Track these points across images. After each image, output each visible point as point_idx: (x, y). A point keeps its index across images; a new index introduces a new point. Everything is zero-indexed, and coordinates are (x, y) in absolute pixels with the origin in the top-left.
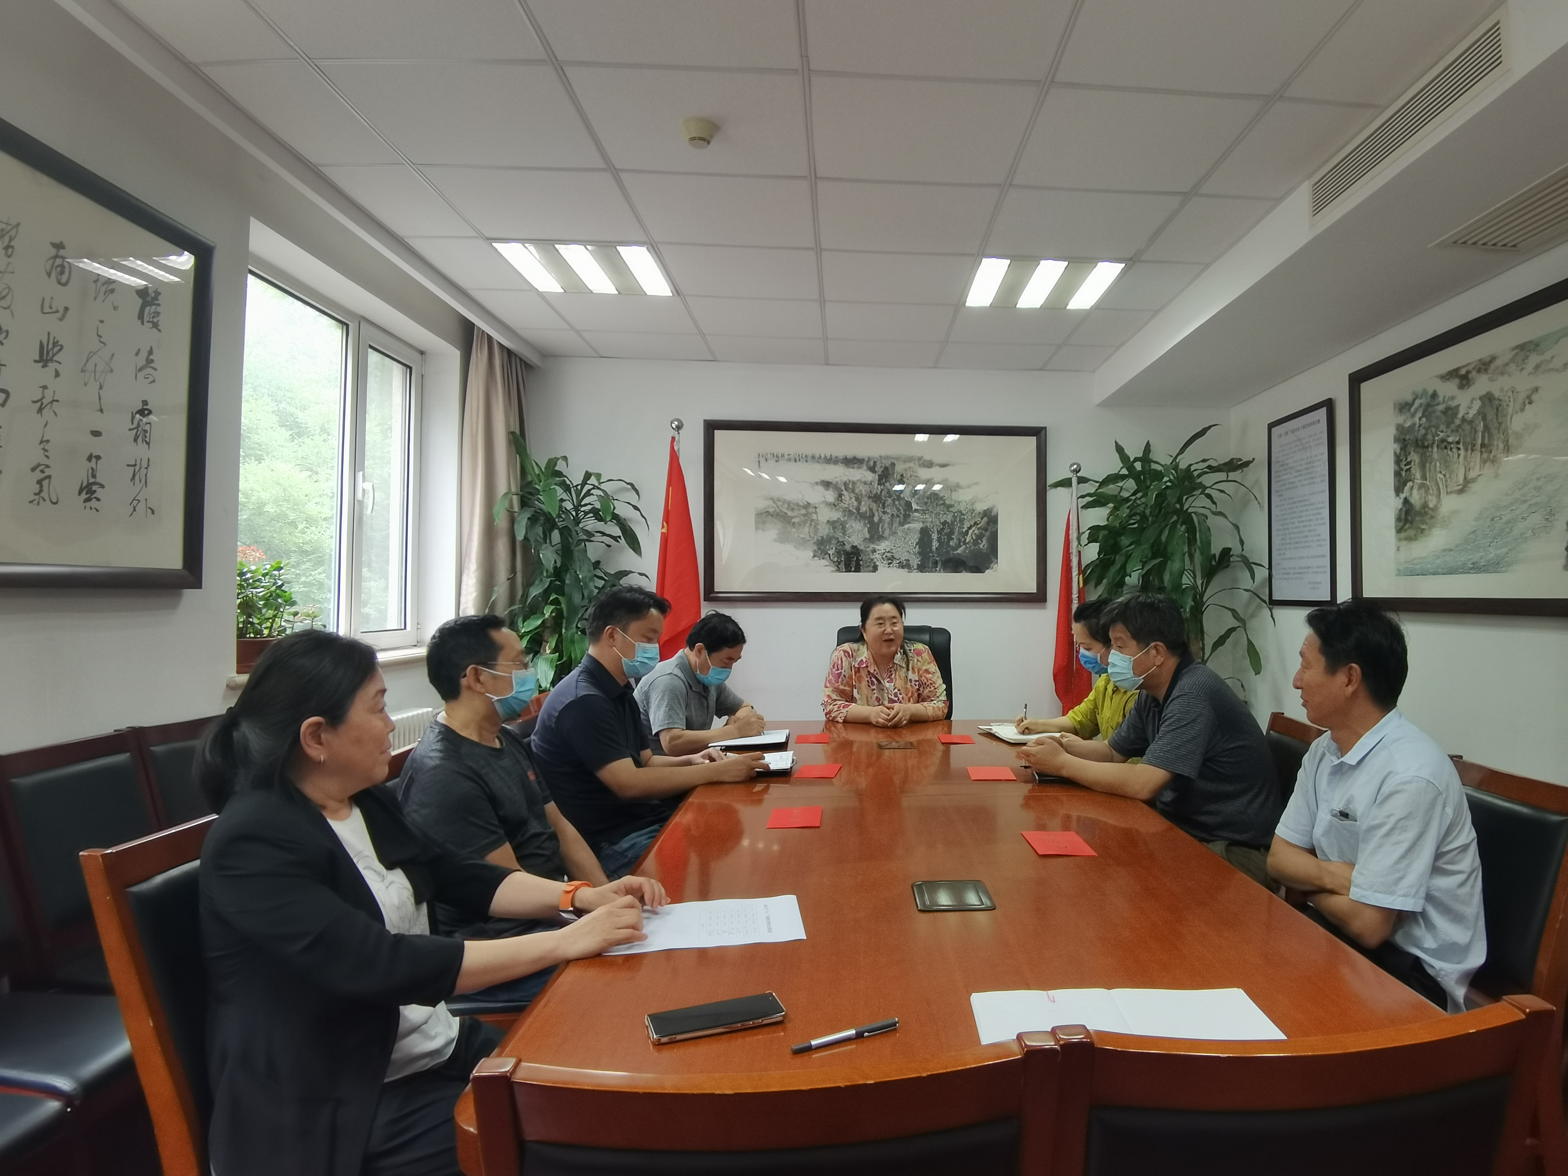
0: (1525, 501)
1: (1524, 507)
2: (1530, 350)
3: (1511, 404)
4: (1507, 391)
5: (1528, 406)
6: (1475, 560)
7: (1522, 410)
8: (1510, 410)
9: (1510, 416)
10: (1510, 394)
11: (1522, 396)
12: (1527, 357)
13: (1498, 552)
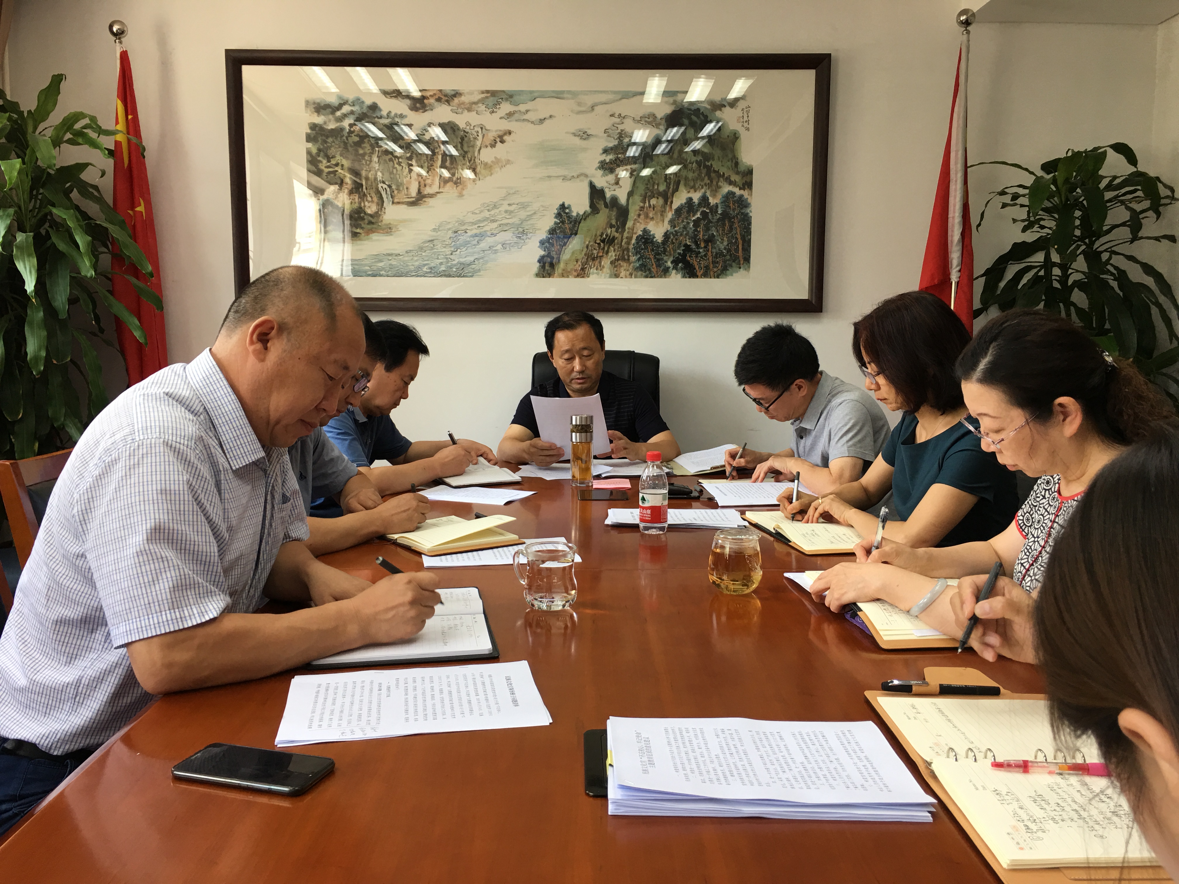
0: (494, 221)
1: (495, 225)
2: (502, 99)
3: (480, 138)
4: (474, 126)
5: (499, 144)
6: (432, 265)
7: (493, 146)
8: (478, 143)
9: (478, 148)
10: (480, 130)
11: (491, 136)
12: (499, 103)
13: (462, 260)
